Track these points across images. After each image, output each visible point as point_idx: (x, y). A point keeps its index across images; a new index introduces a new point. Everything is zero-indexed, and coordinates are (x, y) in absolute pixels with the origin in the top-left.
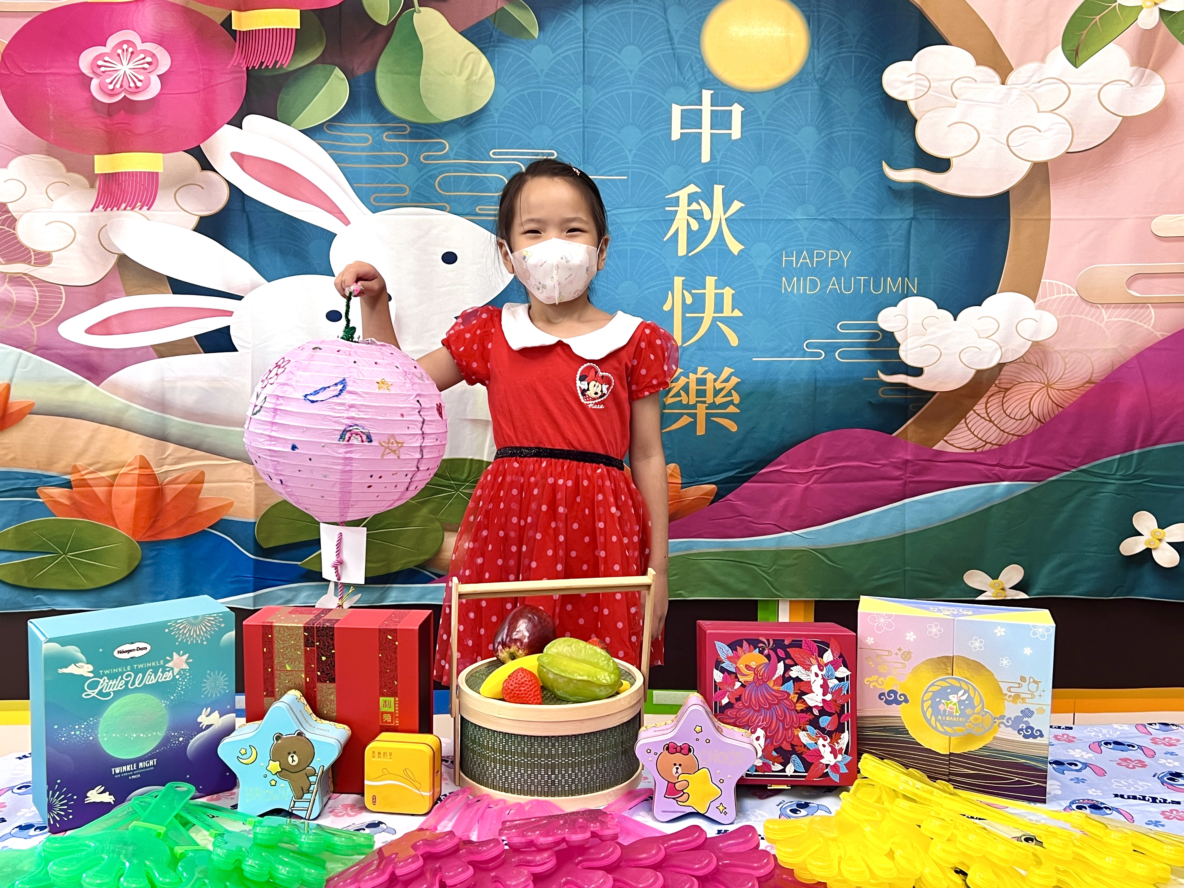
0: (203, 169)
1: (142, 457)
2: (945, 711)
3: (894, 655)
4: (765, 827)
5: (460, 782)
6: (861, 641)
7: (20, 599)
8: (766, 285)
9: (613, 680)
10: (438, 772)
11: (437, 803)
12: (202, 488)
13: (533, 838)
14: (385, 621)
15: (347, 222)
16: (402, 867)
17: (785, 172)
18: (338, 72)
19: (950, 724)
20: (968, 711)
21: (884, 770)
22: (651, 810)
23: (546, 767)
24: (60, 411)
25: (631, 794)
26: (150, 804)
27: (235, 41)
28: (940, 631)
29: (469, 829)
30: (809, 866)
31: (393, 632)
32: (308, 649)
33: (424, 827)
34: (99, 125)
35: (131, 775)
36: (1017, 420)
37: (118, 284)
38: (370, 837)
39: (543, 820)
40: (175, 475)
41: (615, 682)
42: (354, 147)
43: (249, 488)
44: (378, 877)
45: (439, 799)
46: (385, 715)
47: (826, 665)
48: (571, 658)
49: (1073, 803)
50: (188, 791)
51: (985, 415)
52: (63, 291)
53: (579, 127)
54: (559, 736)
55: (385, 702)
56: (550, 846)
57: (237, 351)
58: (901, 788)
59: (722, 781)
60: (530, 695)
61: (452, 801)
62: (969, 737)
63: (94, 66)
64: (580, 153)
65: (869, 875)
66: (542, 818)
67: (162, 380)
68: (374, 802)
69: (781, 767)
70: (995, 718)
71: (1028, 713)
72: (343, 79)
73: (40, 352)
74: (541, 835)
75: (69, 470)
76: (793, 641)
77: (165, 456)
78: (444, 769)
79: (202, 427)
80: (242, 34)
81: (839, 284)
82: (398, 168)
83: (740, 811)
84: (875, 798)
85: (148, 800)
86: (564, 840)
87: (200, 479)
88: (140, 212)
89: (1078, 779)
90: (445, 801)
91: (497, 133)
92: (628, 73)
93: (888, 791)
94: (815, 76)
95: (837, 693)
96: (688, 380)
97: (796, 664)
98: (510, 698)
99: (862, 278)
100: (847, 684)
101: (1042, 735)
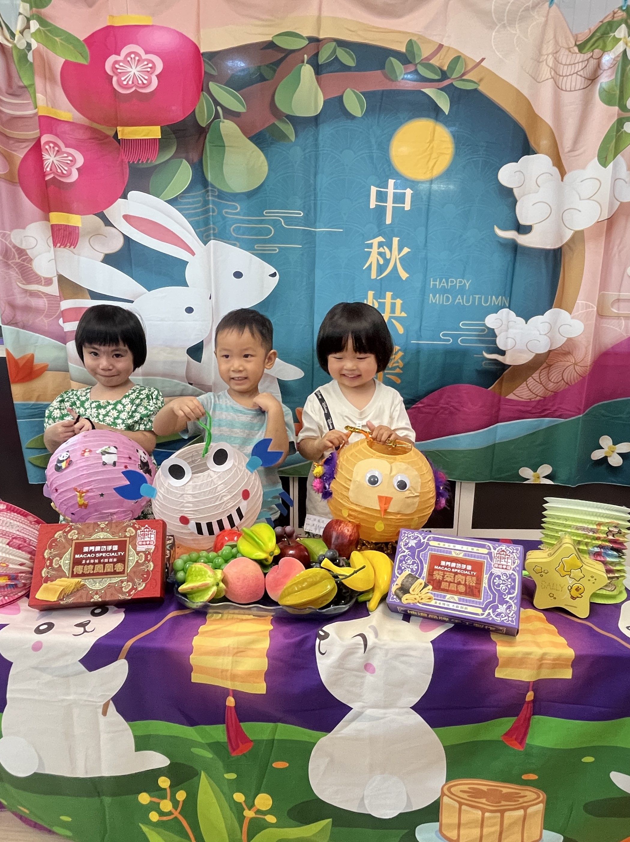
0: (106, 225)
17: (435, 231)
18: (185, 162)
27: (120, 145)
36: (554, 383)
51: (538, 380)
72: (189, 167)
80: (123, 141)
81: (462, 299)
91: (267, 200)
92: (346, 167)
99: (477, 296)
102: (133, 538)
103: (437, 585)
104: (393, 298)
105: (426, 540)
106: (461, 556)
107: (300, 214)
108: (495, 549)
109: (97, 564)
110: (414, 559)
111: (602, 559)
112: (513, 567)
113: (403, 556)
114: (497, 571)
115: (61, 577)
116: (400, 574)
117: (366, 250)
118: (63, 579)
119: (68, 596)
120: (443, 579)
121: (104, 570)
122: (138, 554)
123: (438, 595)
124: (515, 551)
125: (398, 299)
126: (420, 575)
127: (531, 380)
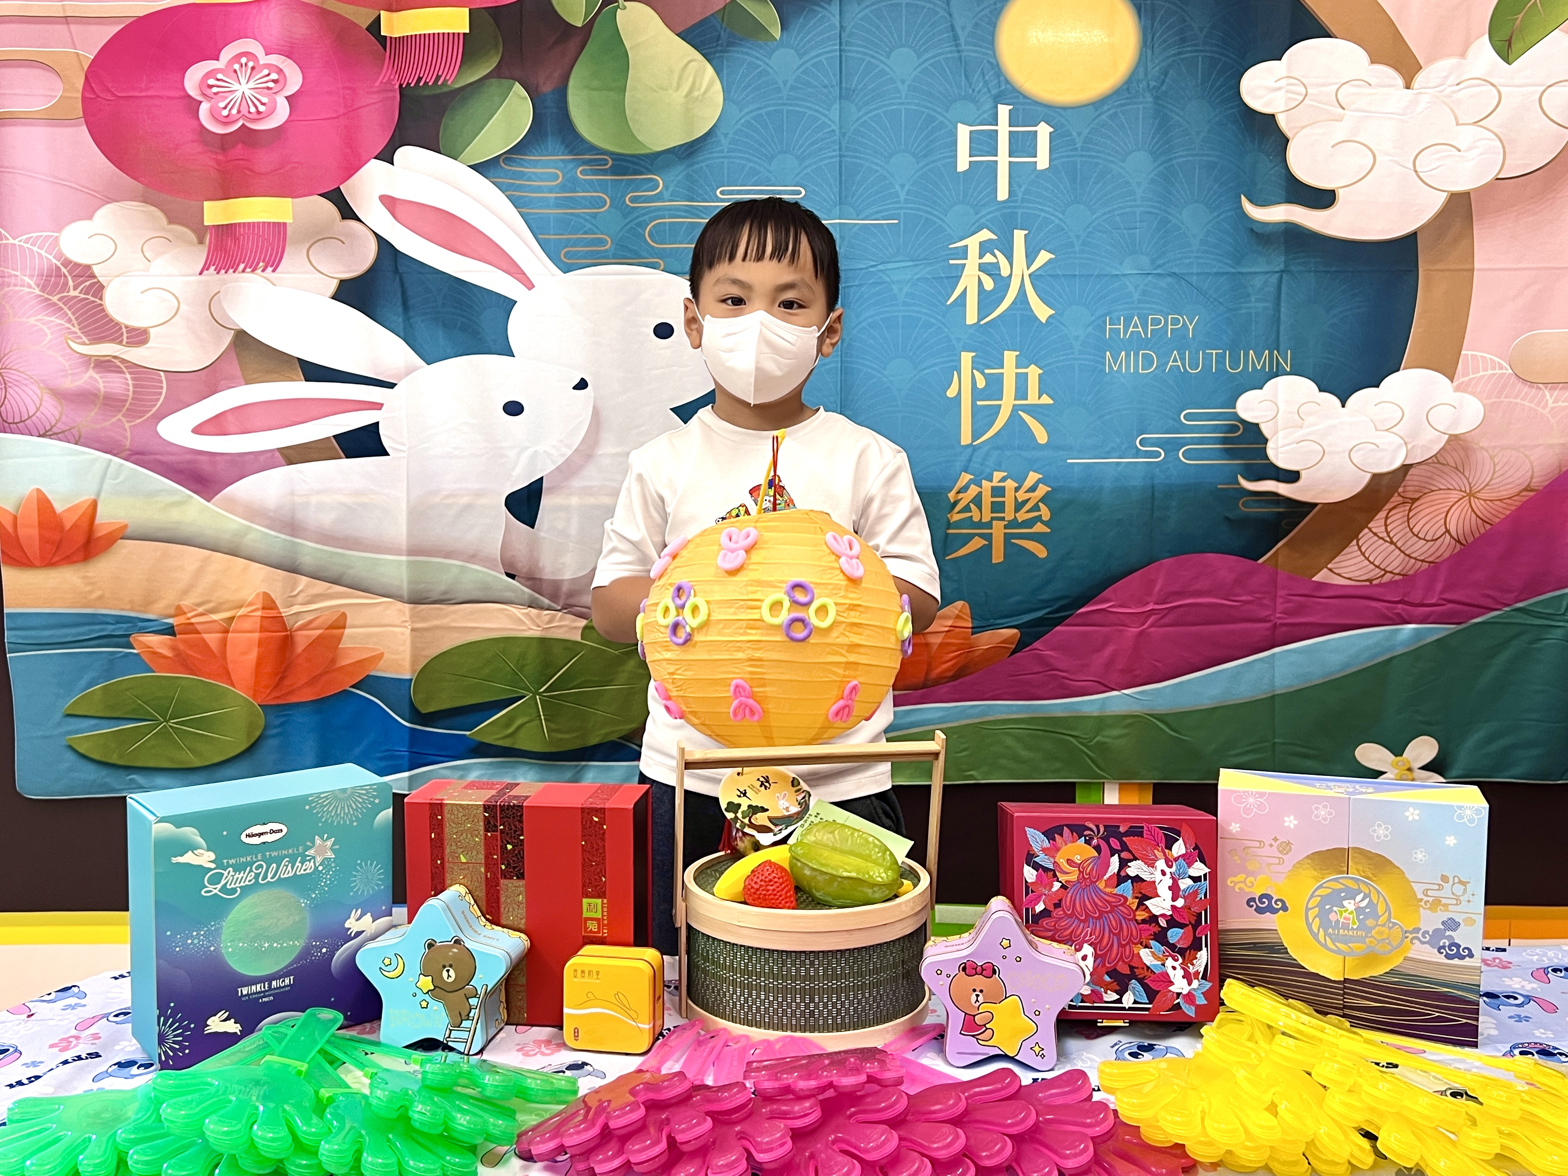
0: (343, 218)
1: (266, 595)
2: (1338, 921)
3: (1267, 847)
4: (1101, 1072)
5: (688, 1014)
6: (1223, 828)
7: (108, 780)
8: (1083, 362)
9: (890, 879)
10: (659, 998)
11: (658, 1039)
12: (343, 634)
13: (791, 1081)
14: (590, 797)
15: (530, 285)
16: (618, 1117)
17: (1109, 212)
18: (518, 88)
19: (1346, 940)
20: (1370, 922)
21: (1256, 999)
22: (942, 1051)
23: (803, 992)
24: (160, 535)
25: (915, 1031)
26: (286, 1035)
27: (385, 49)
28: (1330, 813)
29: (703, 1072)
30: (1162, 1123)
31: (601, 812)
32: (489, 834)
33: (644, 1068)
34: (211, 163)
35: (262, 998)
36: (1428, 541)
37: (234, 368)
38: (574, 1082)
39: (801, 1060)
40: (309, 617)
41: (893, 880)
42: (539, 187)
43: (403, 634)
44: (586, 1130)
45: (661, 1034)
46: (589, 923)
47: (1176, 859)
48: (834, 849)
49: (1514, 1047)
50: (334, 1021)
51: (1384, 535)
52: (164, 379)
53: (835, 156)
54: (819, 952)
55: (590, 904)
56: (813, 1093)
57: (387, 454)
58: (1281, 1023)
59: (1038, 1013)
60: (780, 896)
61: (677, 1037)
62: (1371, 957)
63: (204, 86)
64: (836, 190)
65: (1244, 1135)
66: (798, 1058)
67: (292, 493)
68: (576, 1037)
69: (1116, 997)
70: (1406, 932)
71: (1452, 924)
72: (526, 98)
73: (135, 457)
74: (800, 1077)
75: (172, 611)
76: (1131, 827)
77: (295, 593)
78: (666, 996)
79: (342, 555)
80: (393, 41)
81: (1183, 359)
82: (597, 213)
83: (1062, 1054)
84: (1245, 1036)
85: (283, 1030)
86: (831, 1085)
87: (340, 623)
88: (263, 274)
89: (1519, 1016)
90: (670, 1036)
91: (725, 165)
92: (900, 85)
93: (1261, 1028)
94: (1148, 85)
95: (1191, 896)
96: (980, 490)
97: (1136, 859)
98: (754, 900)
99: (1214, 352)
100: (1205, 885)
101: (1471, 955)
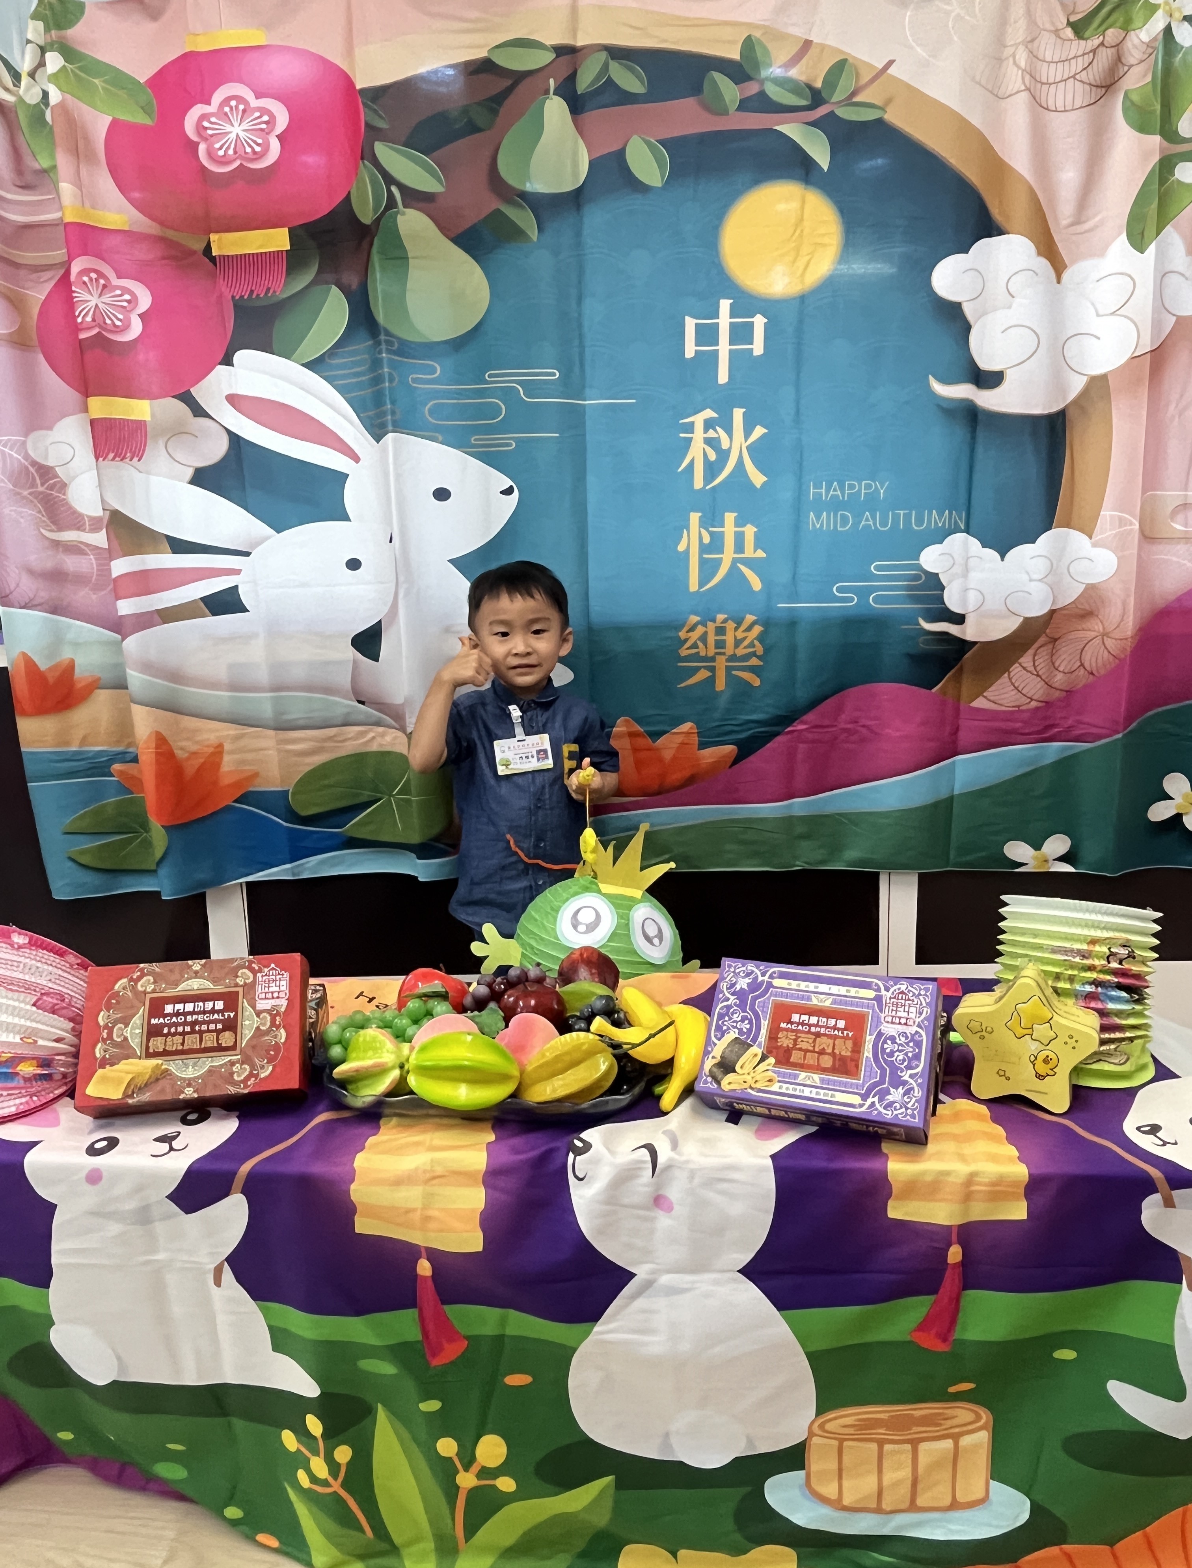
102: (250, 988)
103: (784, 1058)
104: (740, 522)
105: (766, 978)
106: (828, 1003)
107: (554, 375)
108: (887, 989)
109: (188, 1033)
110: (744, 1011)
111: (1099, 1006)
112: (918, 1020)
113: (726, 1006)
114: (889, 1029)
115: (127, 1057)
116: (719, 1039)
117: (682, 435)
118: (131, 1060)
119: (140, 1089)
120: (795, 1044)
121: (201, 1044)
122: (258, 1015)
123: (784, 1075)
124: (923, 992)
125: (749, 526)
126: (755, 1040)
127: (1016, 671)
